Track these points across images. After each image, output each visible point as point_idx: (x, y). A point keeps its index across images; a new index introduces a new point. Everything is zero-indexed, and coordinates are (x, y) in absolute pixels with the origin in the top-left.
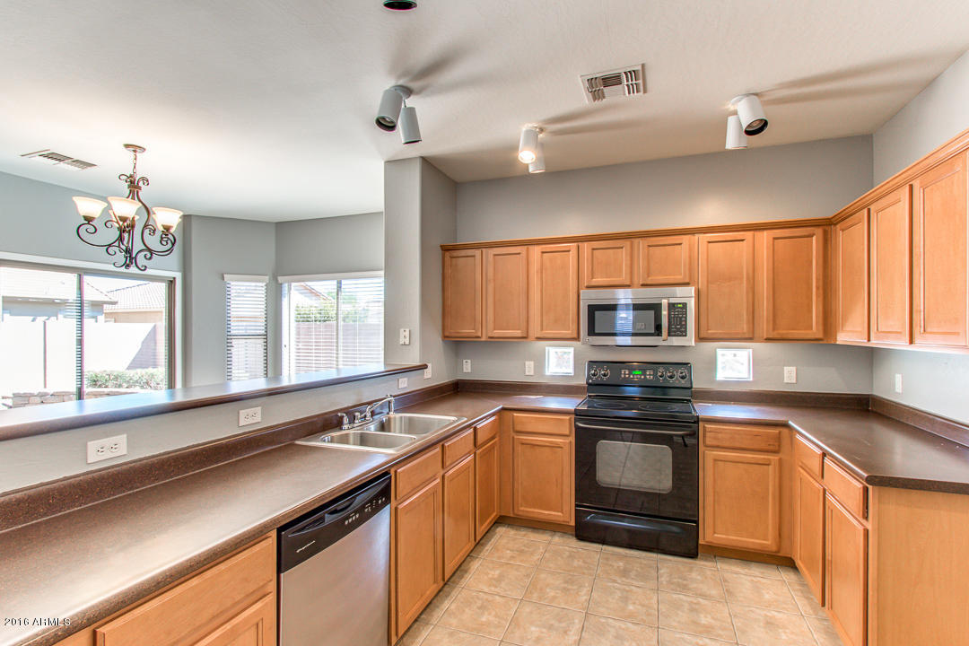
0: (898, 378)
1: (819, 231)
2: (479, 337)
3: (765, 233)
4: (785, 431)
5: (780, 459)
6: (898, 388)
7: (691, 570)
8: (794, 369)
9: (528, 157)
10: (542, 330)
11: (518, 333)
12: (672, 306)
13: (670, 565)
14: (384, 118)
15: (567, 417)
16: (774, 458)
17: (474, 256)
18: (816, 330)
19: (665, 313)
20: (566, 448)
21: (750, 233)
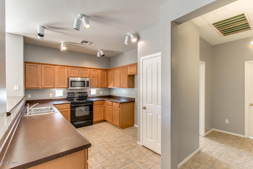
0: (114, 92)
1: (106, 71)
2: (39, 88)
3: (100, 70)
4: (104, 101)
5: (104, 106)
6: (114, 94)
7: (93, 126)
8: (102, 92)
9: (64, 48)
10: (58, 86)
11: (52, 87)
12: (87, 81)
13: (90, 127)
14: (40, 34)
15: (69, 104)
16: (103, 105)
17: (37, 66)
18: (106, 86)
19: (86, 82)
20: (69, 111)
21: (98, 70)
